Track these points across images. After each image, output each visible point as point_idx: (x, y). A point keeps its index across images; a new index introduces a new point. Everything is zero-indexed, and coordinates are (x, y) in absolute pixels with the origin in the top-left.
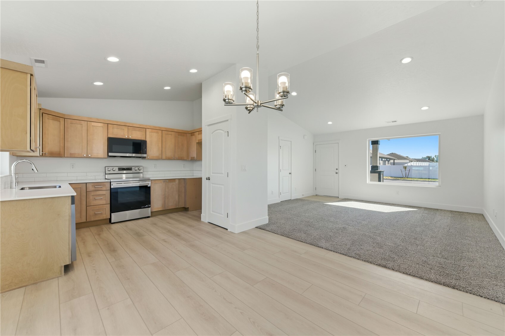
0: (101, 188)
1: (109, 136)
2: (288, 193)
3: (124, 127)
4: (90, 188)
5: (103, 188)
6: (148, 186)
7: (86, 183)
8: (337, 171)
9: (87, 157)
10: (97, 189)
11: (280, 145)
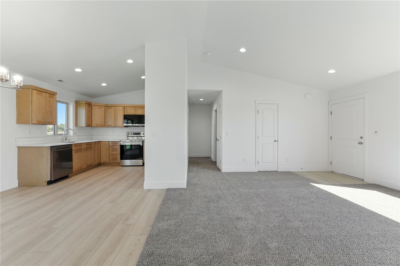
0: (116, 145)
1: (125, 114)
2: (272, 163)
3: (132, 108)
4: (111, 144)
5: (117, 145)
6: (141, 145)
7: (109, 141)
8: (361, 141)
9: (114, 127)
10: (114, 145)
11: (257, 110)
